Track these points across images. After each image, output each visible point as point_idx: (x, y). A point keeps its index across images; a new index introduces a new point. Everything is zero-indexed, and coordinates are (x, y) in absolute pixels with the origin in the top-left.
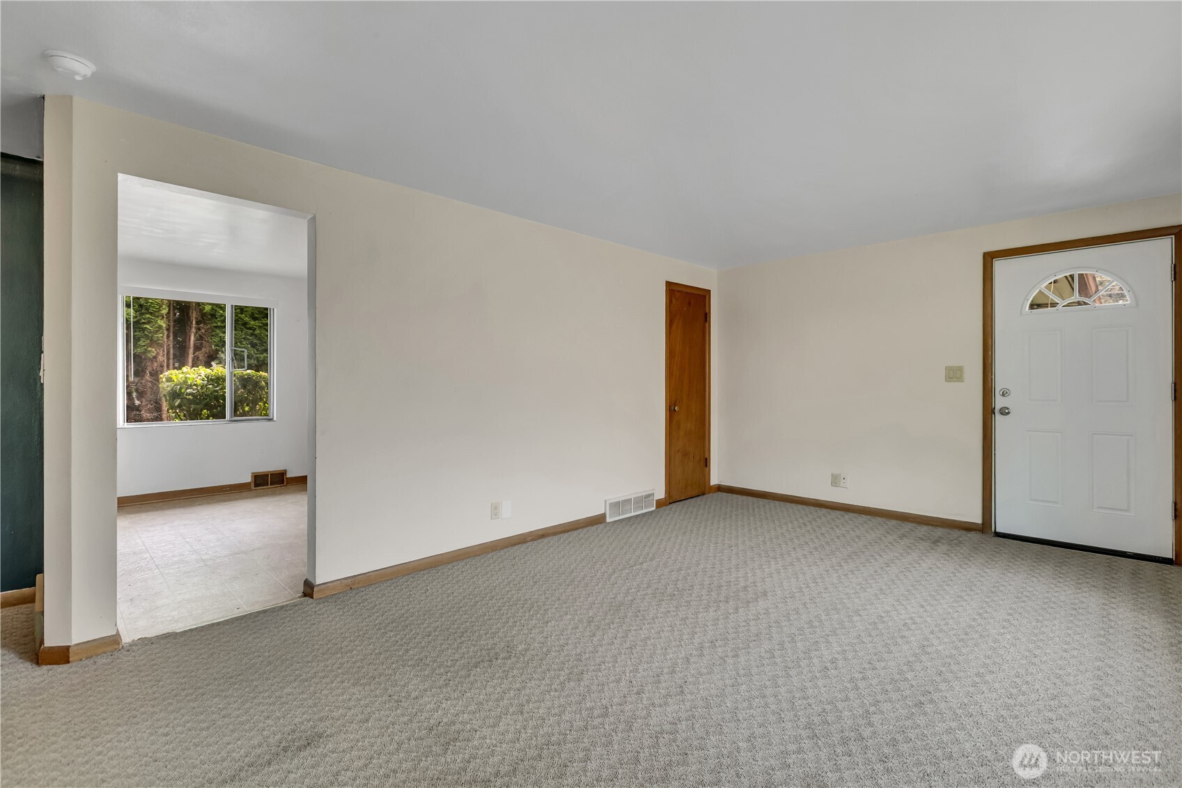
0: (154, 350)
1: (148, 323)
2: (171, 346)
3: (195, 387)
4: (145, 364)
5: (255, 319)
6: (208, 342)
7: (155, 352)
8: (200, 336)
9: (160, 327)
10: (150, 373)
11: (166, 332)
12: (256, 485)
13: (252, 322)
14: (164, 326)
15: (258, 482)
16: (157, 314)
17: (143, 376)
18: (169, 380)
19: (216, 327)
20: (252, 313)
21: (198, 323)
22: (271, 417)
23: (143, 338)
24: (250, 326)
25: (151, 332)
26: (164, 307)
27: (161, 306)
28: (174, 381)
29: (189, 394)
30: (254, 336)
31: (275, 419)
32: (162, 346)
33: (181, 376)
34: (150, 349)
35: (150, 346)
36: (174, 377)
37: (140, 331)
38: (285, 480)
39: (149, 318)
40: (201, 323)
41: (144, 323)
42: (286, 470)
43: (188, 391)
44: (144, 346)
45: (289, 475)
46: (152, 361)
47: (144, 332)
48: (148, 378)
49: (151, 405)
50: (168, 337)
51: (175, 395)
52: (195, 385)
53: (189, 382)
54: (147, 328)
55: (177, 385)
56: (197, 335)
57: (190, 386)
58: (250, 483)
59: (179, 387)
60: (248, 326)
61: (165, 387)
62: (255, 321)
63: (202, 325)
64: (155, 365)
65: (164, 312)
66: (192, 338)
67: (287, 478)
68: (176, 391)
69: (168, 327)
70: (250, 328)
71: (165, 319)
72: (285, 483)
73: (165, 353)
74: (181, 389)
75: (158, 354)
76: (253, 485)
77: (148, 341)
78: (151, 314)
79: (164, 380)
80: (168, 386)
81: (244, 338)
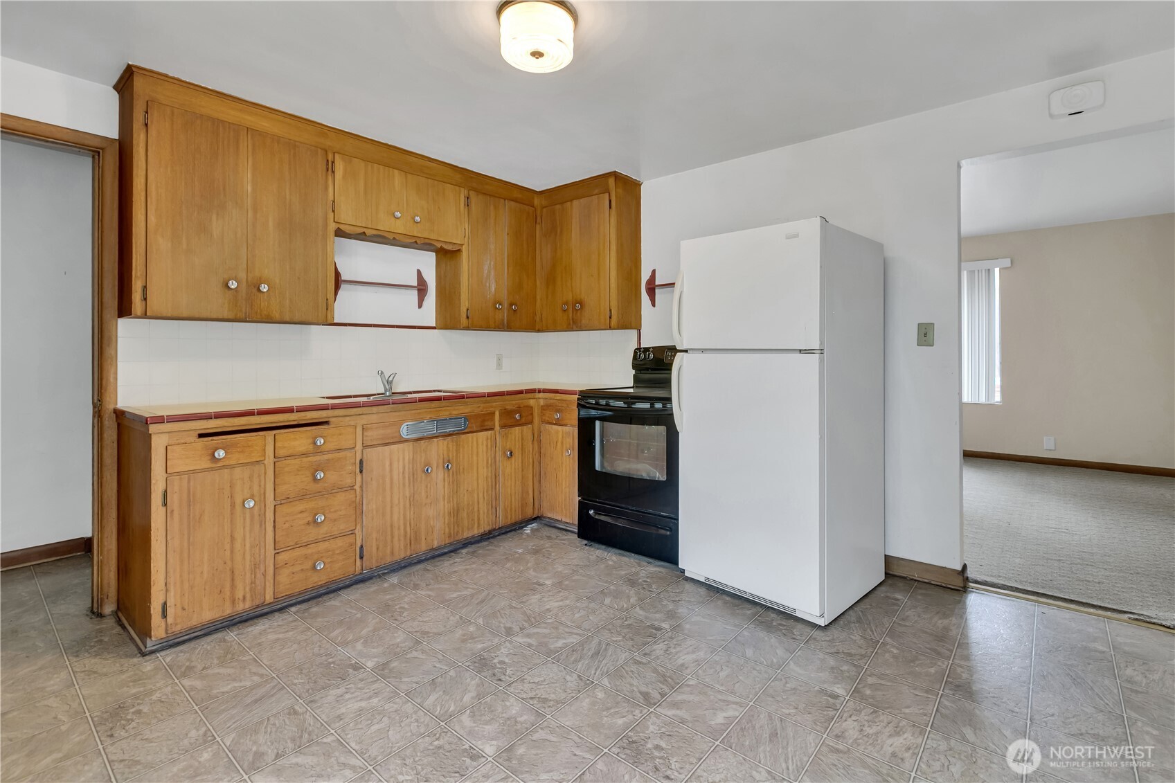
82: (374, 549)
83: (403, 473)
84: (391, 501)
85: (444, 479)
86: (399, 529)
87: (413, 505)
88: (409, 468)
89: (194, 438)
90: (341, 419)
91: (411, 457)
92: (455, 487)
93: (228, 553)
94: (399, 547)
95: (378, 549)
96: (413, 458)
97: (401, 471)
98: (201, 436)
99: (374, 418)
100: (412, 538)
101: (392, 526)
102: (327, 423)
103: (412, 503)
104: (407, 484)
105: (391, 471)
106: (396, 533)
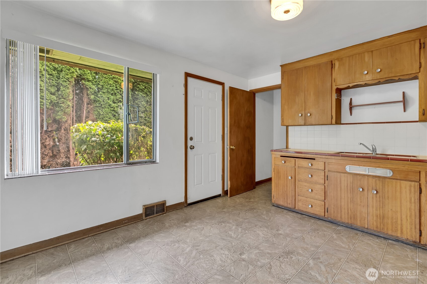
0: (66, 117)
1: (63, 103)
2: (74, 116)
3: (97, 136)
4: (62, 125)
5: (114, 103)
6: (92, 114)
7: (67, 119)
8: (88, 111)
9: (69, 105)
10: (64, 129)
11: (72, 109)
12: (147, 215)
13: (113, 104)
14: (71, 105)
15: (148, 213)
16: (67, 99)
17: (61, 131)
18: (78, 130)
19: (96, 106)
20: (113, 100)
21: (88, 104)
22: (154, 160)
23: (60, 111)
24: (112, 106)
25: (64, 108)
26: (71, 95)
27: (69, 95)
28: (81, 131)
29: (93, 141)
30: (114, 111)
31: (158, 161)
32: (69, 115)
33: (87, 127)
34: (64, 117)
35: (64, 115)
36: (81, 128)
37: (59, 107)
38: (165, 208)
39: (63, 101)
40: (89, 105)
41: (61, 103)
42: (165, 201)
43: (93, 139)
44: (61, 115)
45: (167, 204)
46: (65, 123)
47: (61, 108)
48: (63, 132)
49: (65, 145)
50: (73, 111)
51: (82, 142)
52: (97, 134)
53: (93, 132)
54: (62, 106)
55: (83, 134)
56: (87, 111)
57: (94, 135)
58: (141, 214)
59: (85, 136)
60: (111, 106)
61: (74, 136)
62: (114, 104)
63: (89, 106)
64: (66, 125)
65: (71, 98)
66: (85, 112)
67: (167, 207)
68: (82, 139)
69: (72, 106)
70: (112, 107)
71: (71, 102)
72: (165, 211)
73: (72, 119)
74: (87, 137)
75: (68, 119)
76: (144, 215)
77: (63, 113)
78: (64, 99)
79: (74, 130)
80: (77, 135)
81: (109, 112)
82: (332, 212)
83: (347, 186)
84: (341, 196)
85: (373, 198)
86: (345, 209)
87: (353, 202)
88: (350, 186)
89: (279, 157)
90: (319, 159)
91: (352, 181)
92: (382, 205)
93: (286, 189)
94: (345, 217)
95: (334, 212)
96: (353, 182)
97: (346, 185)
98: (281, 156)
99: (334, 161)
100: (352, 217)
101: (341, 206)
102: (314, 159)
103: (352, 201)
104: (349, 191)
105: (341, 183)
106: (343, 210)
